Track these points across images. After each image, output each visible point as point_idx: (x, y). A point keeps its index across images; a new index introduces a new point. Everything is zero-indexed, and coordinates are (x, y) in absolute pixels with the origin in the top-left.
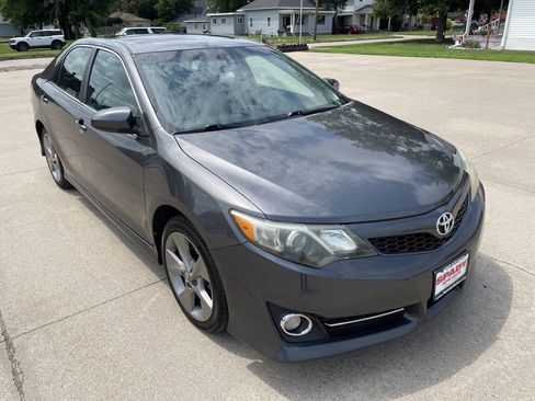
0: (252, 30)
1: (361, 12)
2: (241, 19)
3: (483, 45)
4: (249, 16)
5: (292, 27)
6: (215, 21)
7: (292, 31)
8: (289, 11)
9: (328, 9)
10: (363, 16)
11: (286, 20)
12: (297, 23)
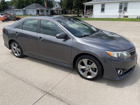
0: (28, 14)
1: (57, 9)
2: (25, 11)
3: (89, 17)
4: (27, 10)
5: (40, 13)
6: (17, 11)
7: (40, 14)
8: (39, 9)
9: (49, 8)
10: (57, 10)
11: (38, 11)
12: (41, 12)
